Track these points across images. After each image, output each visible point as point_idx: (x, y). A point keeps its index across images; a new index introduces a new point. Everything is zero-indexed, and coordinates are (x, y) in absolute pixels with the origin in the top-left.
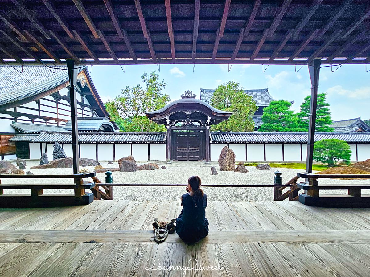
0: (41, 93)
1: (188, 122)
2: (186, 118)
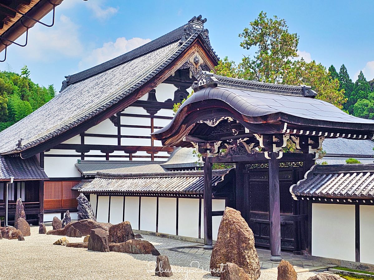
1: (236, 145)
2: (231, 134)
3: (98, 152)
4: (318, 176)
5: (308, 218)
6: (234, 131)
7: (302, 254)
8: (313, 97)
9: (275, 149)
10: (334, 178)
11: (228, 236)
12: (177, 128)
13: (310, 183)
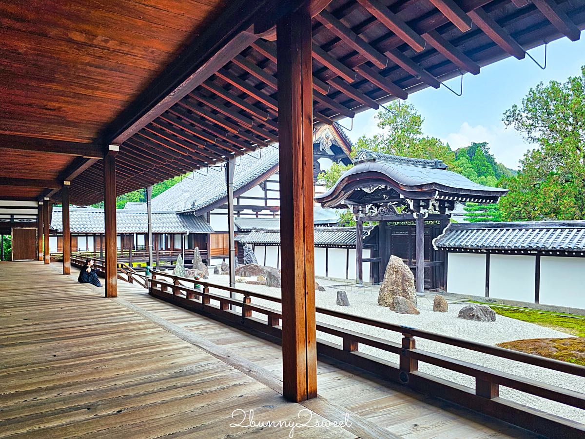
0: (258, 178)
1: (386, 207)
2: (382, 199)
3: (250, 211)
4: (454, 232)
5: (444, 265)
6: (385, 197)
7: (437, 291)
8: (444, 169)
9: (422, 211)
10: (468, 234)
11: (394, 277)
12: (337, 194)
13: (448, 237)
